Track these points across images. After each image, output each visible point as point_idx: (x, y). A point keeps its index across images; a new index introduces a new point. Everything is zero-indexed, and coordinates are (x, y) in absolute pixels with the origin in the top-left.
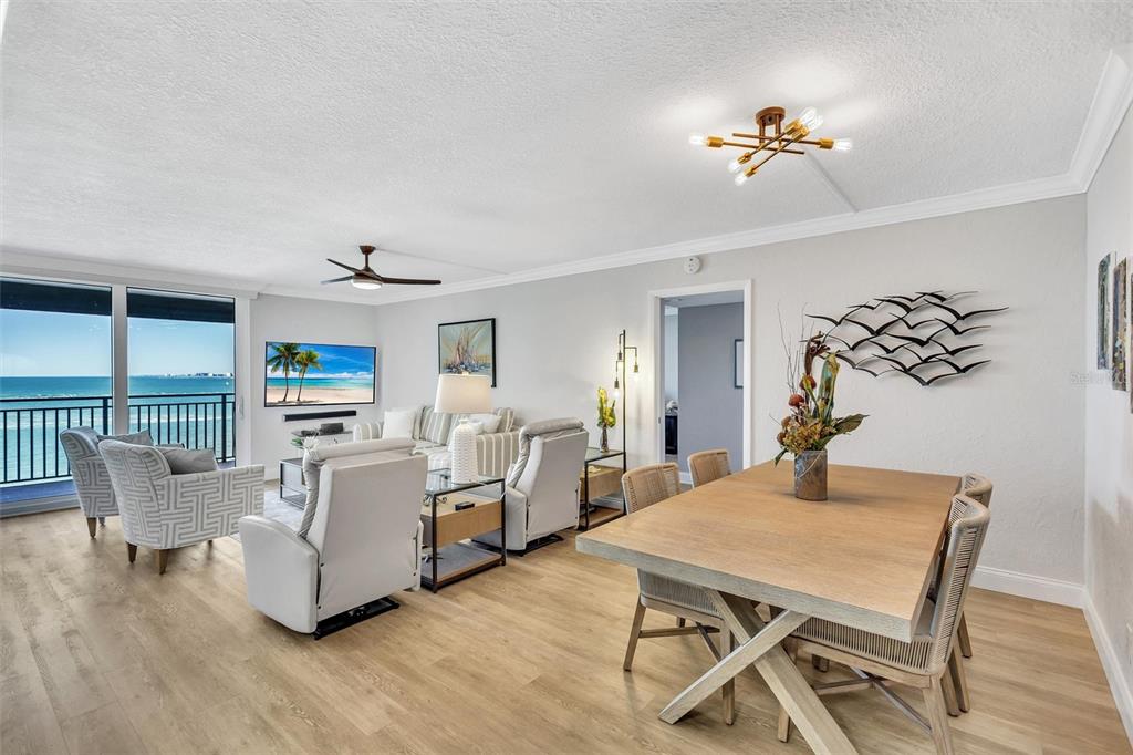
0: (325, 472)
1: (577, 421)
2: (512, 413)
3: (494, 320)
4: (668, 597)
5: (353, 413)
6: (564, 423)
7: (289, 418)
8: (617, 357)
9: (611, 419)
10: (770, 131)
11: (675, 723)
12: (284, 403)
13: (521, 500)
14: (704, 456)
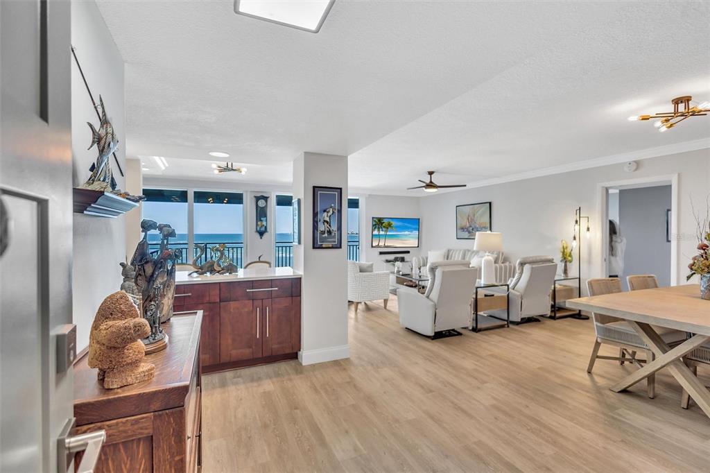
0: (438, 273)
1: (550, 257)
2: (503, 254)
3: (490, 203)
4: (615, 338)
5: (408, 252)
6: (543, 258)
7: (381, 253)
8: (574, 222)
9: (570, 258)
10: (681, 107)
11: (619, 392)
12: (378, 246)
13: (518, 296)
14: (639, 277)
